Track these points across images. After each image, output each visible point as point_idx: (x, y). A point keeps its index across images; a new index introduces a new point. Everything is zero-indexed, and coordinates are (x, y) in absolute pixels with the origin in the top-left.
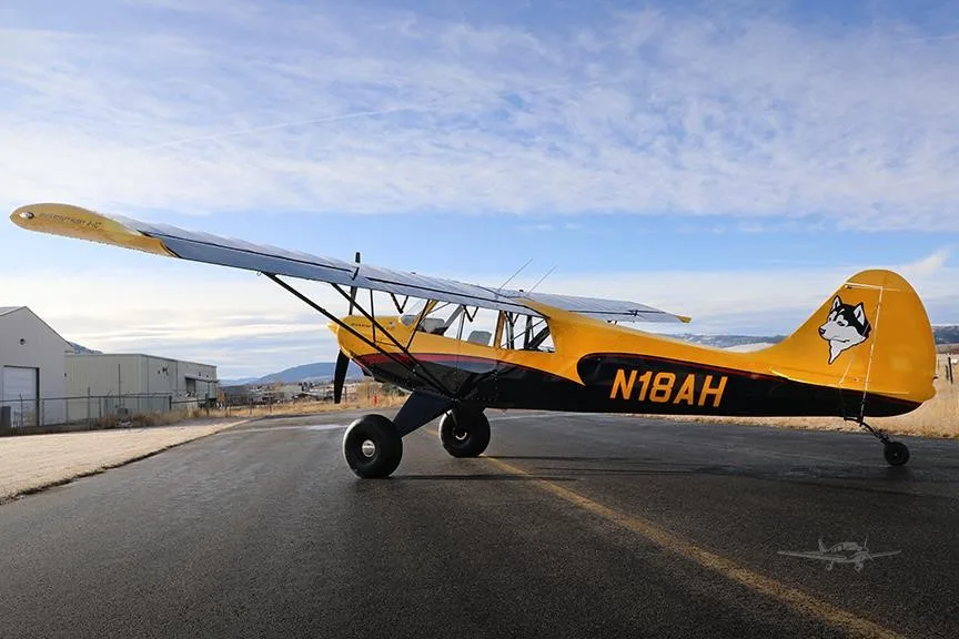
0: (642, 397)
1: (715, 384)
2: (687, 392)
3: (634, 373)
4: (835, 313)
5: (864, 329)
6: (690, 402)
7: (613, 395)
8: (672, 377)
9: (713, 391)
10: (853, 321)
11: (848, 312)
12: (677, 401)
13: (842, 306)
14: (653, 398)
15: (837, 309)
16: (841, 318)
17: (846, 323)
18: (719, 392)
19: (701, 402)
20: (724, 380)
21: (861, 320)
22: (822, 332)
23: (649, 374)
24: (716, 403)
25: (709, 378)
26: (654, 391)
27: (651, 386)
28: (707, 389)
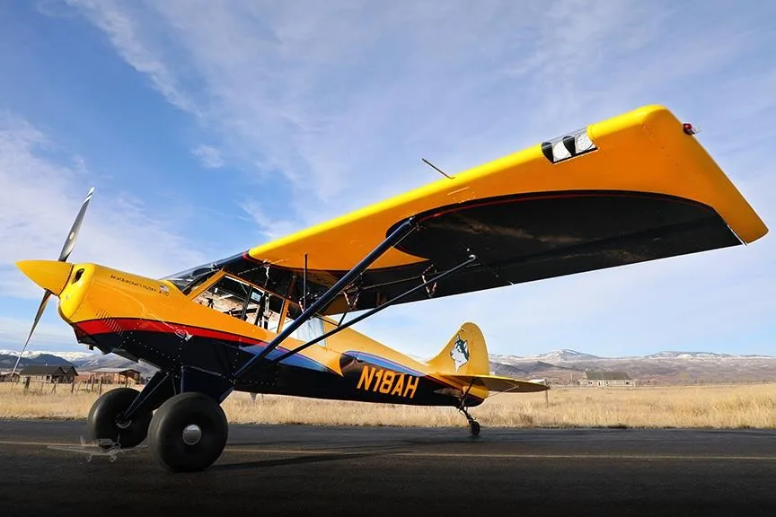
0: (375, 390)
1: (413, 383)
2: (399, 387)
3: (373, 370)
4: (457, 344)
5: (467, 356)
6: (400, 394)
7: (359, 387)
8: (393, 375)
9: (411, 387)
10: (463, 351)
11: (461, 343)
12: (393, 393)
13: (460, 340)
14: (382, 390)
15: (458, 342)
16: (459, 347)
17: (461, 351)
18: (414, 388)
19: (405, 395)
20: (417, 379)
21: (466, 350)
22: (451, 355)
23: (382, 371)
24: (412, 396)
25: (411, 377)
26: (382, 385)
27: (382, 381)
28: (409, 386)
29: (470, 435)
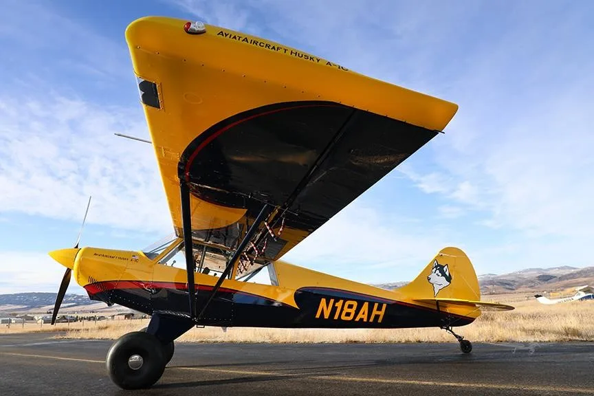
0: (336, 317)
1: (379, 309)
2: (364, 314)
3: (332, 301)
4: (435, 269)
5: (449, 279)
6: (365, 320)
7: (318, 316)
8: (355, 304)
9: (378, 313)
10: (444, 274)
11: (440, 268)
12: (357, 319)
13: (438, 265)
14: (344, 317)
15: (436, 267)
16: (438, 271)
17: (440, 274)
18: (382, 313)
19: (371, 320)
20: (385, 306)
21: (447, 274)
22: (429, 279)
23: (341, 301)
24: (380, 321)
25: (376, 305)
26: (344, 313)
27: (342, 309)
28: (375, 312)
29: (462, 353)
